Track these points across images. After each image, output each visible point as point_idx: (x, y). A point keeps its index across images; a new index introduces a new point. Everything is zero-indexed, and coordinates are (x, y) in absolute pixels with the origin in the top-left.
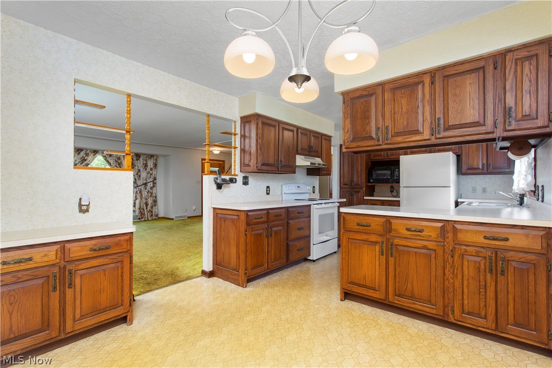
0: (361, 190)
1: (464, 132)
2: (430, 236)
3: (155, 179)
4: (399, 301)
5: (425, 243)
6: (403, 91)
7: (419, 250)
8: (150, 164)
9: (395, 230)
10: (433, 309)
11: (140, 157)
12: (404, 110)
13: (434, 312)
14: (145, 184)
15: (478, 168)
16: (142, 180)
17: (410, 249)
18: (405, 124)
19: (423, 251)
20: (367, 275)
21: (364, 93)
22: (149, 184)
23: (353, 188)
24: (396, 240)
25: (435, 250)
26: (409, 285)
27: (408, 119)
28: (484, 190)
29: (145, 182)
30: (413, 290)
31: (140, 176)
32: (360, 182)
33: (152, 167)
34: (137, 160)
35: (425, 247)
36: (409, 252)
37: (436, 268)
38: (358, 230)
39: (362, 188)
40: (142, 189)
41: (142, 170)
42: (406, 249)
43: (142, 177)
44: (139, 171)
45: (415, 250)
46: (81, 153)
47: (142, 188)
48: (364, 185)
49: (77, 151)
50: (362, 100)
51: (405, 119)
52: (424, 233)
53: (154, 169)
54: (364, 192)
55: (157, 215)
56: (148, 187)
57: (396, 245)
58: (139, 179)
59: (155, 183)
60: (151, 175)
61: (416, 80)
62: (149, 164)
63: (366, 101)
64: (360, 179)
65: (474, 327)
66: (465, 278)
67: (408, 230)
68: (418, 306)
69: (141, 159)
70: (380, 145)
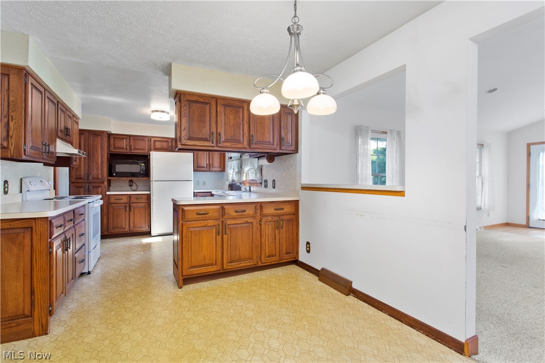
0: (102, 185)
1: (265, 147)
2: (249, 214)
4: (231, 266)
5: (247, 220)
6: (231, 109)
7: (243, 225)
9: (228, 214)
10: (251, 262)
12: (232, 124)
13: (252, 264)
15: (204, 167)
17: (238, 226)
18: (232, 134)
19: (245, 225)
20: (206, 255)
21: (201, 100)
23: (91, 183)
24: (228, 221)
25: (252, 223)
26: (238, 252)
27: (234, 130)
28: (204, 183)
30: (240, 254)
32: (100, 175)
35: (247, 222)
36: (237, 227)
37: (252, 235)
38: (197, 219)
39: (103, 183)
42: (235, 226)
45: (241, 225)
48: (106, 179)
50: (198, 105)
51: (232, 130)
52: (246, 212)
54: (106, 187)
57: (228, 225)
61: (240, 104)
63: (202, 107)
64: (100, 172)
65: (270, 264)
66: (267, 235)
67: (236, 212)
68: (243, 264)
70: (214, 147)
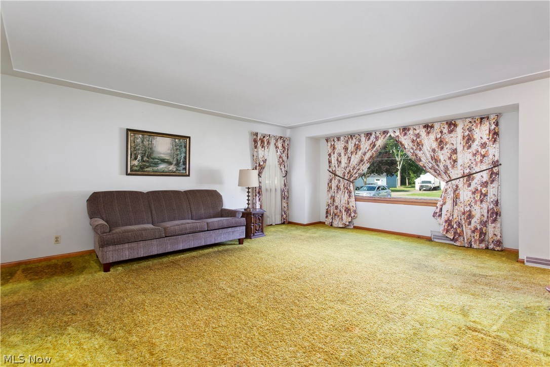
3: (496, 164)
8: (482, 133)
11: (455, 125)
14: (469, 176)
16: (459, 168)
22: (477, 177)
29: (467, 171)
31: (455, 161)
33: (485, 139)
34: (450, 132)
40: (460, 185)
41: (460, 148)
43: (460, 162)
44: (455, 151)
46: (371, 138)
47: (460, 183)
49: (367, 136)
53: (489, 143)
55: (499, 243)
56: (475, 181)
58: (453, 166)
59: (497, 174)
60: (484, 156)
62: (477, 136)
69: (459, 129)
